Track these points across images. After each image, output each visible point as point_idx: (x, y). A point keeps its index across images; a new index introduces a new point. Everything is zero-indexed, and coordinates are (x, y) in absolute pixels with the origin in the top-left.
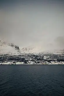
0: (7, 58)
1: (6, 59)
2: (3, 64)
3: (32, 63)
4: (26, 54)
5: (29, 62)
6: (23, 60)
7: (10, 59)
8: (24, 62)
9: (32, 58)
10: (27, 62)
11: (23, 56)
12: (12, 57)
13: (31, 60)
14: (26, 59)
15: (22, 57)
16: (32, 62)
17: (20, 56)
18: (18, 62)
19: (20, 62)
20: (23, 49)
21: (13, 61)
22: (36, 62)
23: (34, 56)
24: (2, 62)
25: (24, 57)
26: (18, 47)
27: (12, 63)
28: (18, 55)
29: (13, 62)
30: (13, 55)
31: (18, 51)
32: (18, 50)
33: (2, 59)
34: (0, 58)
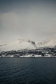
0: (27, 52)
2: (24, 57)
3: (49, 56)
4: (42, 48)
5: (47, 54)
6: (40, 53)
8: (42, 55)
9: (48, 51)
10: (45, 55)
11: (39, 49)
12: (30, 51)
14: (43, 52)
15: (39, 51)
16: (49, 54)
17: (37, 50)
18: (36, 55)
19: (38, 55)
20: (38, 43)
21: (32, 54)
22: (53, 55)
23: (50, 49)
25: (41, 51)
26: (34, 43)
27: (31, 56)
28: (35, 49)
29: (32, 55)
30: (31, 49)
31: (35, 46)
32: (34, 45)
33: (23, 53)
34: (22, 52)
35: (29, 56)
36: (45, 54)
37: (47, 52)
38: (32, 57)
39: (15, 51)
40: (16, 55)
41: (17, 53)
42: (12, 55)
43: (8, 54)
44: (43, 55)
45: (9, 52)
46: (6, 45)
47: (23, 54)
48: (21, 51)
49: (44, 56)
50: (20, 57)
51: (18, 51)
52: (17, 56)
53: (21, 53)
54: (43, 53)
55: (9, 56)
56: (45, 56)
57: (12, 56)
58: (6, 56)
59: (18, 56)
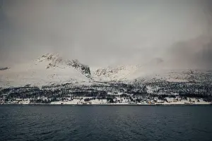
0: (70, 91)
1: (68, 93)
2: (64, 103)
3: (125, 101)
4: (106, 83)
5: (118, 99)
6: (103, 95)
7: (77, 93)
8: (108, 99)
9: (121, 90)
10: (114, 100)
12: (78, 88)
13: (122, 96)
14: (109, 93)
15: (99, 89)
16: (123, 98)
17: (95, 86)
18: (94, 99)
19: (99, 99)
20: (98, 71)
21: (84, 98)
23: (125, 86)
24: (63, 100)
25: (104, 89)
27: (83, 101)
28: (90, 84)
29: (85, 100)
30: (80, 84)
31: (89, 77)
32: (87, 75)
33: (60, 93)
34: (57, 91)
35: (75, 102)
36: (114, 96)
37: (120, 94)
38: (84, 105)
39: (36, 89)
40: (39, 98)
41: (42, 93)
42: (26, 98)
43: (12, 95)
44: (111, 99)
45: (16, 89)
46: (6, 68)
47: (59, 96)
48: (53, 89)
49: (113, 102)
50: (52, 103)
51: (43, 87)
52: (43, 102)
53: (53, 93)
54: (109, 95)
55: (17, 100)
56: (115, 102)
57: (27, 102)
58: (7, 100)
59: (45, 102)
